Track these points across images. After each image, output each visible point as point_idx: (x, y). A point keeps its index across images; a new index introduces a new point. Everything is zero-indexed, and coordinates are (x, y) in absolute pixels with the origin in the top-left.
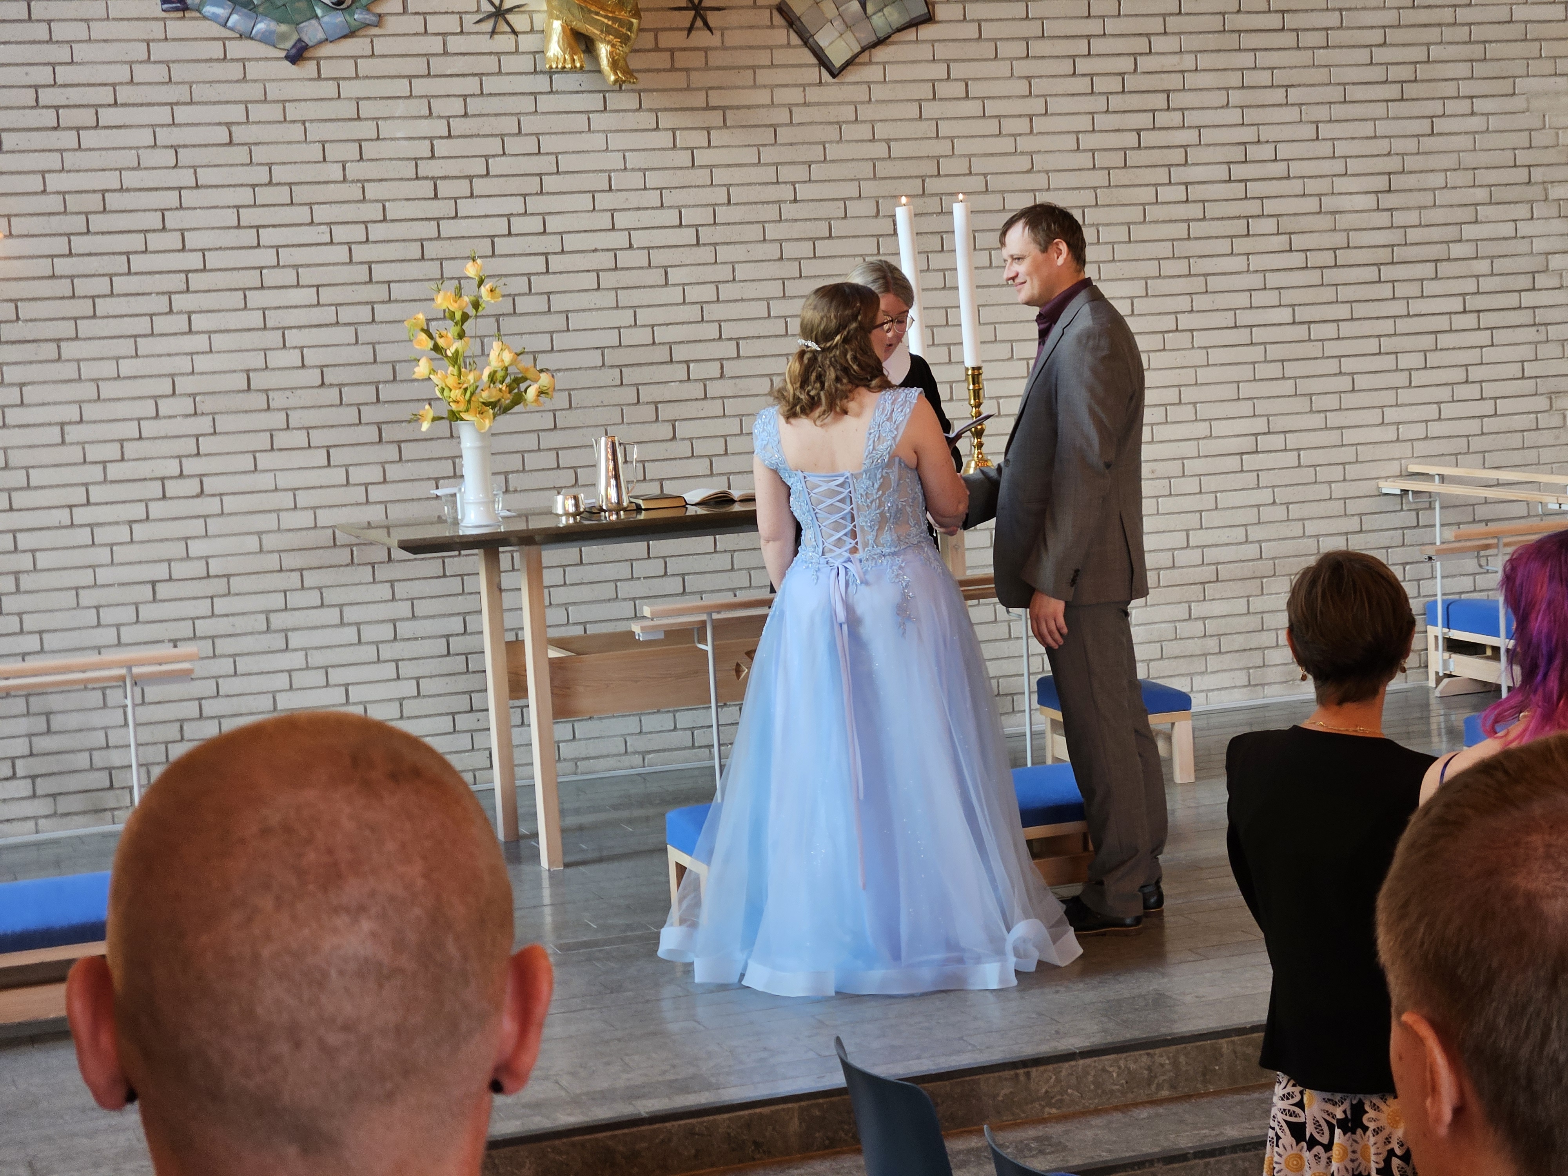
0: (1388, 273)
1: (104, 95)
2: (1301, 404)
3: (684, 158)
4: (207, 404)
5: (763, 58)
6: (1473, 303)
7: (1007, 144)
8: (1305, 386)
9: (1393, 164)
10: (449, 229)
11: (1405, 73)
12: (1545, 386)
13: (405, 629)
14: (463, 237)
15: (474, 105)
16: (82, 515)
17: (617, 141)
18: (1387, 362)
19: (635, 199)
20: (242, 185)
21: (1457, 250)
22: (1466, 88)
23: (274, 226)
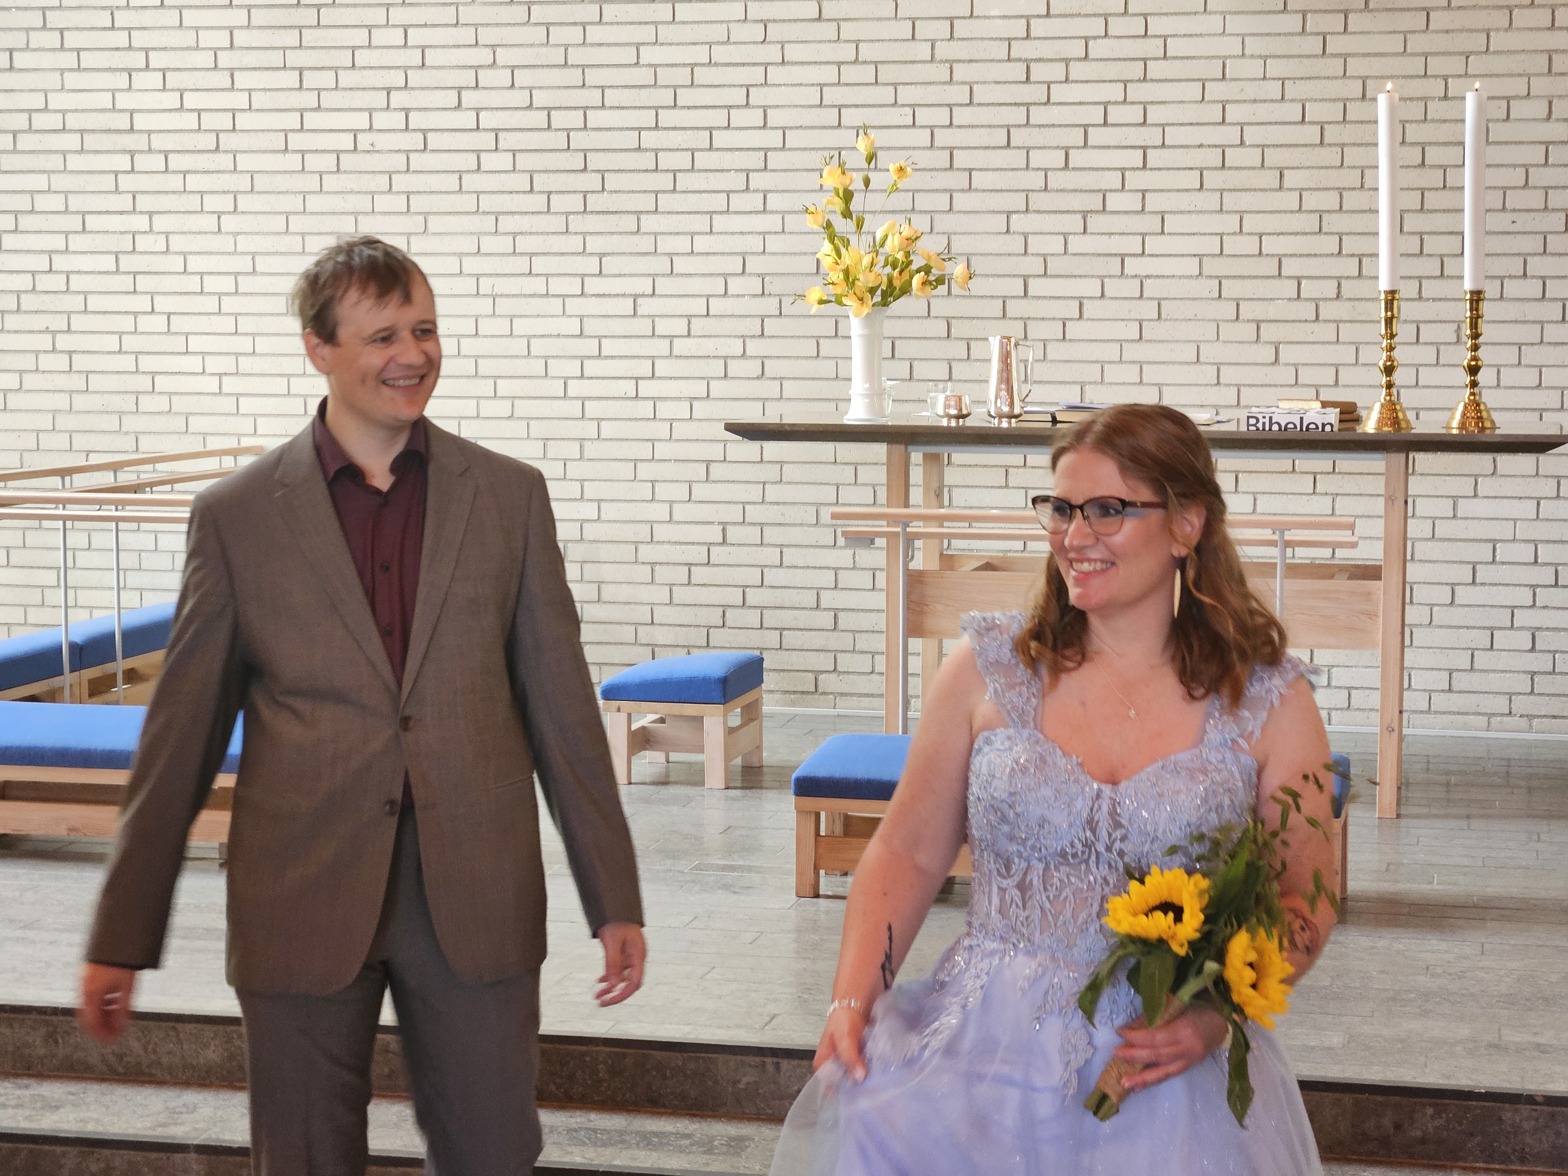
4: (774, 285)
14: (1053, 125)
16: (647, 388)
17: (1236, 24)
19: (1251, 90)
20: (828, 63)
23: (856, 106)
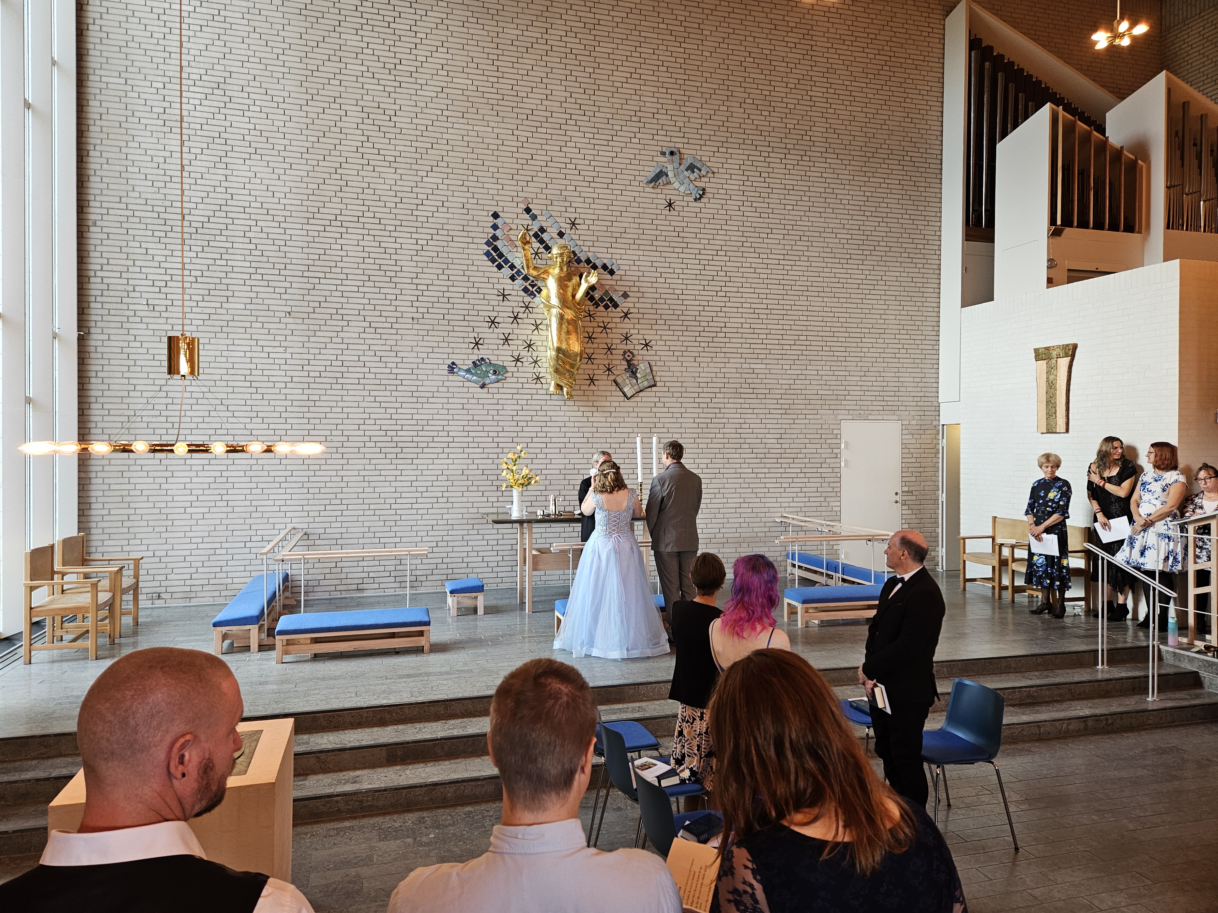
0: (780, 461)
1: (431, 395)
2: (754, 495)
3: (585, 419)
4: (451, 478)
5: (609, 394)
6: (804, 470)
7: (674, 420)
8: (755, 490)
9: (783, 431)
10: (520, 434)
11: (787, 407)
12: (824, 494)
13: (500, 542)
14: (524, 437)
15: (529, 402)
16: (414, 506)
17: (567, 414)
18: (779, 485)
19: (572, 430)
20: (465, 420)
21: (800, 456)
22: (804, 412)
23: (473, 431)
